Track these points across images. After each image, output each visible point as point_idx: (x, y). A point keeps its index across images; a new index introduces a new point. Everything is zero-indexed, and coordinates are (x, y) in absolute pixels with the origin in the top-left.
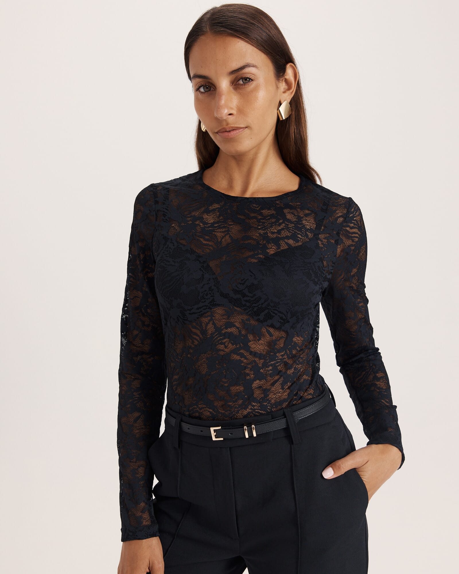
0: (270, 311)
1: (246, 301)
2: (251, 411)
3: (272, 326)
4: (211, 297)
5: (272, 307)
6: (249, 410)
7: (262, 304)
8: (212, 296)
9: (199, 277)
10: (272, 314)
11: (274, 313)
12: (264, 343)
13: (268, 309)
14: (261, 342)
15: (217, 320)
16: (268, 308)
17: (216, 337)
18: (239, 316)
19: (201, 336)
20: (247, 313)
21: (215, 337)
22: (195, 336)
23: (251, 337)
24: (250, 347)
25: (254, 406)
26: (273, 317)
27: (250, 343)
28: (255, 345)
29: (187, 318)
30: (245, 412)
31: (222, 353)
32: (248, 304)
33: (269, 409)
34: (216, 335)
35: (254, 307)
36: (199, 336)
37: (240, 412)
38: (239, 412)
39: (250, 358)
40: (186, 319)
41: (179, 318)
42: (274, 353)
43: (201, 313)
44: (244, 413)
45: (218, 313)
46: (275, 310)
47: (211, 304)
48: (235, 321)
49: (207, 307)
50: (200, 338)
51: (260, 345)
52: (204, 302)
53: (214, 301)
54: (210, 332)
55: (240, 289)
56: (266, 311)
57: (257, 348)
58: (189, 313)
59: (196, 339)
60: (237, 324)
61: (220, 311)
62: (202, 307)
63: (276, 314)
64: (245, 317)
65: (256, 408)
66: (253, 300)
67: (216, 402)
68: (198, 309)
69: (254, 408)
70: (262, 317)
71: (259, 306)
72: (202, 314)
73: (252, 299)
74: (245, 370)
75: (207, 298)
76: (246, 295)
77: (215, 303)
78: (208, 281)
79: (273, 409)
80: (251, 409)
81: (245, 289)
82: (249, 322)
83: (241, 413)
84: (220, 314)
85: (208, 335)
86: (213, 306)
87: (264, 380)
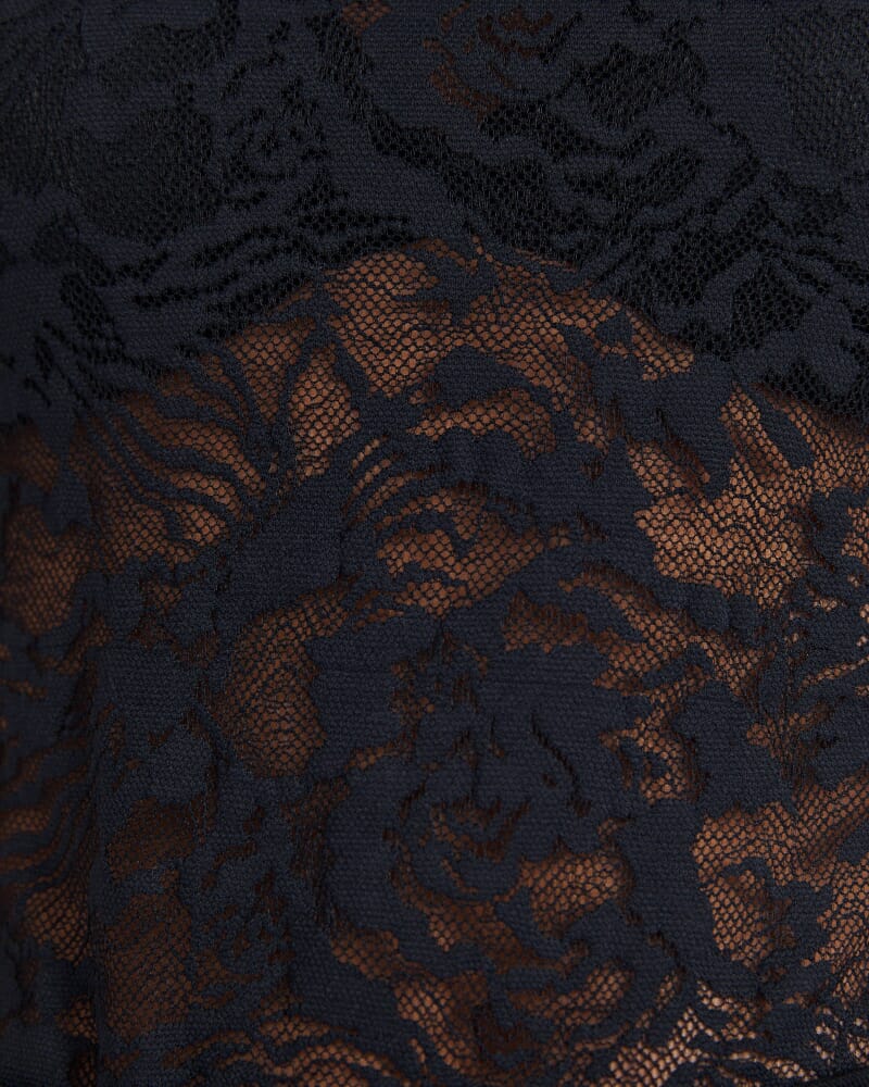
0: (778, 263)
1: (586, 185)
2: (699, 1059)
3: (800, 385)
4: (304, 158)
5: (787, 232)
6: (682, 1054)
7: (713, 206)
8: (311, 152)
9: (204, 19)
10: (791, 279)
11: (808, 278)
12: (751, 513)
13: (760, 249)
14: (729, 509)
15: (371, 338)
16: (763, 234)
17: (377, 470)
18: (538, 306)
19: (246, 473)
20: (602, 279)
21: (368, 469)
22: (191, 482)
23: (651, 467)
24: (651, 547)
25: (714, 1019)
26: (801, 312)
27: (648, 515)
28: (692, 532)
29: (117, 339)
30: (656, 1065)
31: (433, 598)
32: (600, 209)
33: (821, 1039)
34: (373, 459)
35: (653, 230)
36: (226, 474)
37: (620, 1066)
38: (607, 1067)
39: (659, 635)
40: (113, 344)
41: (54, 342)
42: (839, 598)
43: (228, 296)
44: (648, 1072)
45: (371, 285)
46: (811, 253)
47: (308, 219)
48: (514, 344)
49: (282, 243)
50: (239, 488)
51: (727, 528)
52: (256, 201)
53: (333, 195)
54: (319, 437)
55: (524, 91)
56: (750, 262)
57: (708, 555)
58: (138, 299)
59: (207, 503)
60: (531, 367)
61: (383, 271)
62: (239, 243)
63: (824, 288)
64: (593, 313)
65: (735, 1033)
66: (639, 179)
67: (416, 993)
68: (211, 255)
69: (719, 1034)
70: (717, 309)
71: (694, 225)
72: (239, 298)
73: (630, 171)
74: (630, 727)
75: (275, 172)
76: (578, 140)
77: (335, 206)
78: (271, 38)
79: (852, 1047)
80: (699, 1042)
81: (565, 89)
82: (623, 351)
83: (626, 1074)
84: (388, 292)
85: (310, 460)
86: (321, 233)
87: (774, 809)
